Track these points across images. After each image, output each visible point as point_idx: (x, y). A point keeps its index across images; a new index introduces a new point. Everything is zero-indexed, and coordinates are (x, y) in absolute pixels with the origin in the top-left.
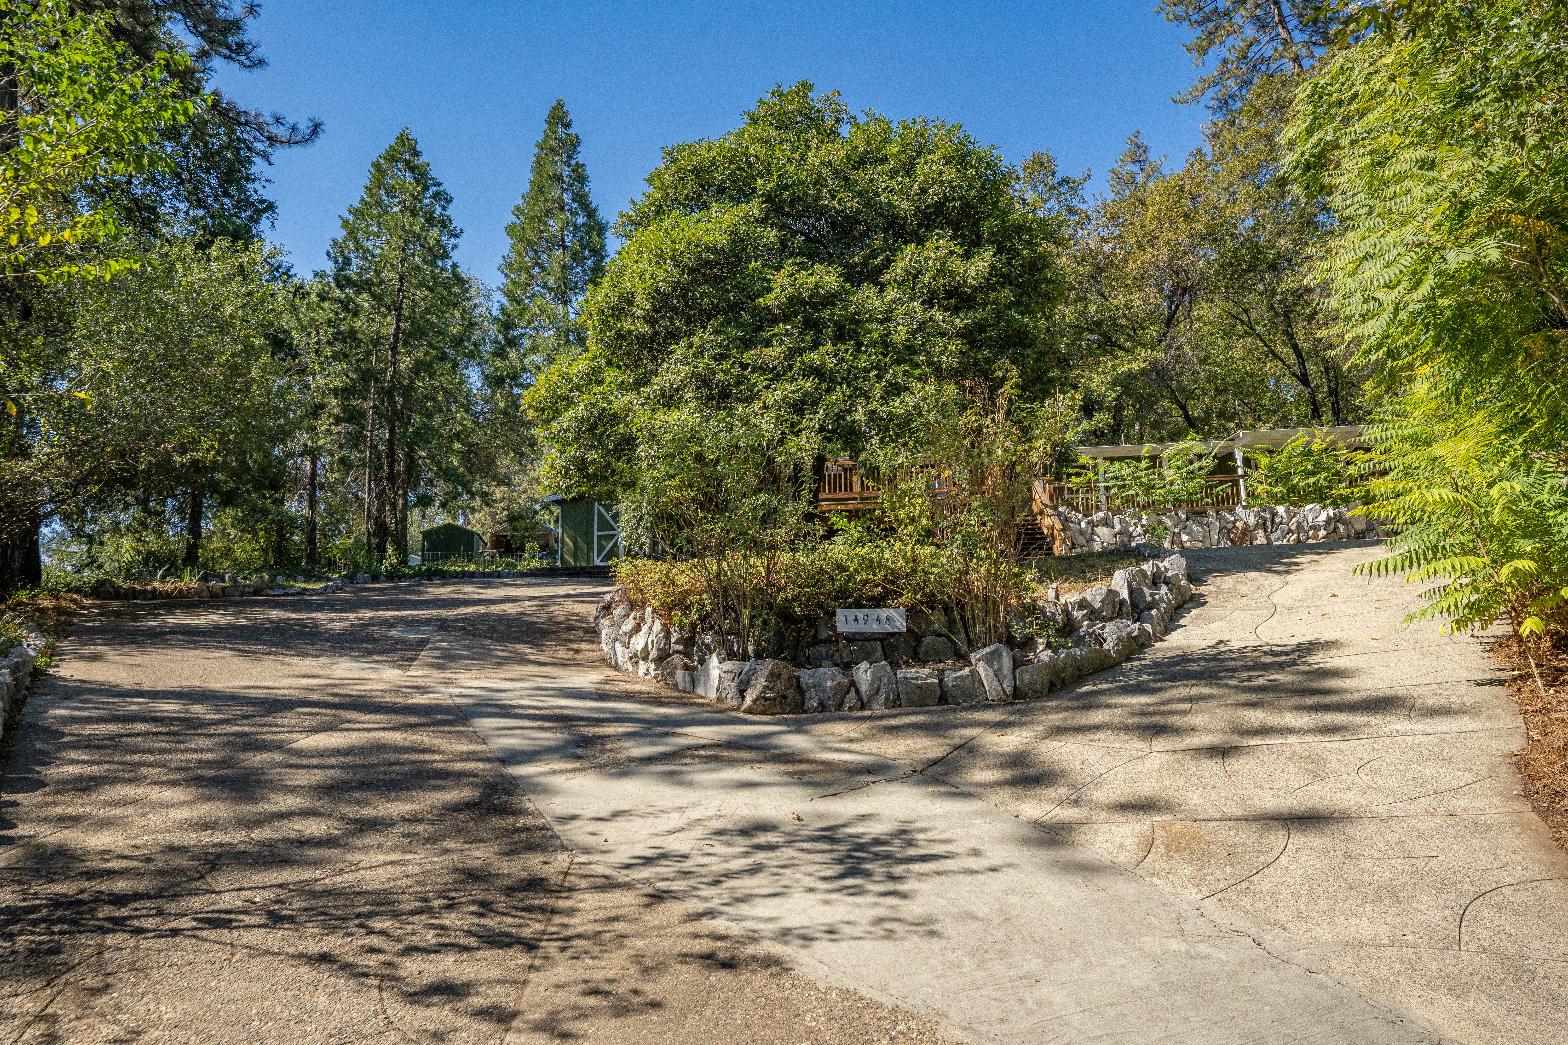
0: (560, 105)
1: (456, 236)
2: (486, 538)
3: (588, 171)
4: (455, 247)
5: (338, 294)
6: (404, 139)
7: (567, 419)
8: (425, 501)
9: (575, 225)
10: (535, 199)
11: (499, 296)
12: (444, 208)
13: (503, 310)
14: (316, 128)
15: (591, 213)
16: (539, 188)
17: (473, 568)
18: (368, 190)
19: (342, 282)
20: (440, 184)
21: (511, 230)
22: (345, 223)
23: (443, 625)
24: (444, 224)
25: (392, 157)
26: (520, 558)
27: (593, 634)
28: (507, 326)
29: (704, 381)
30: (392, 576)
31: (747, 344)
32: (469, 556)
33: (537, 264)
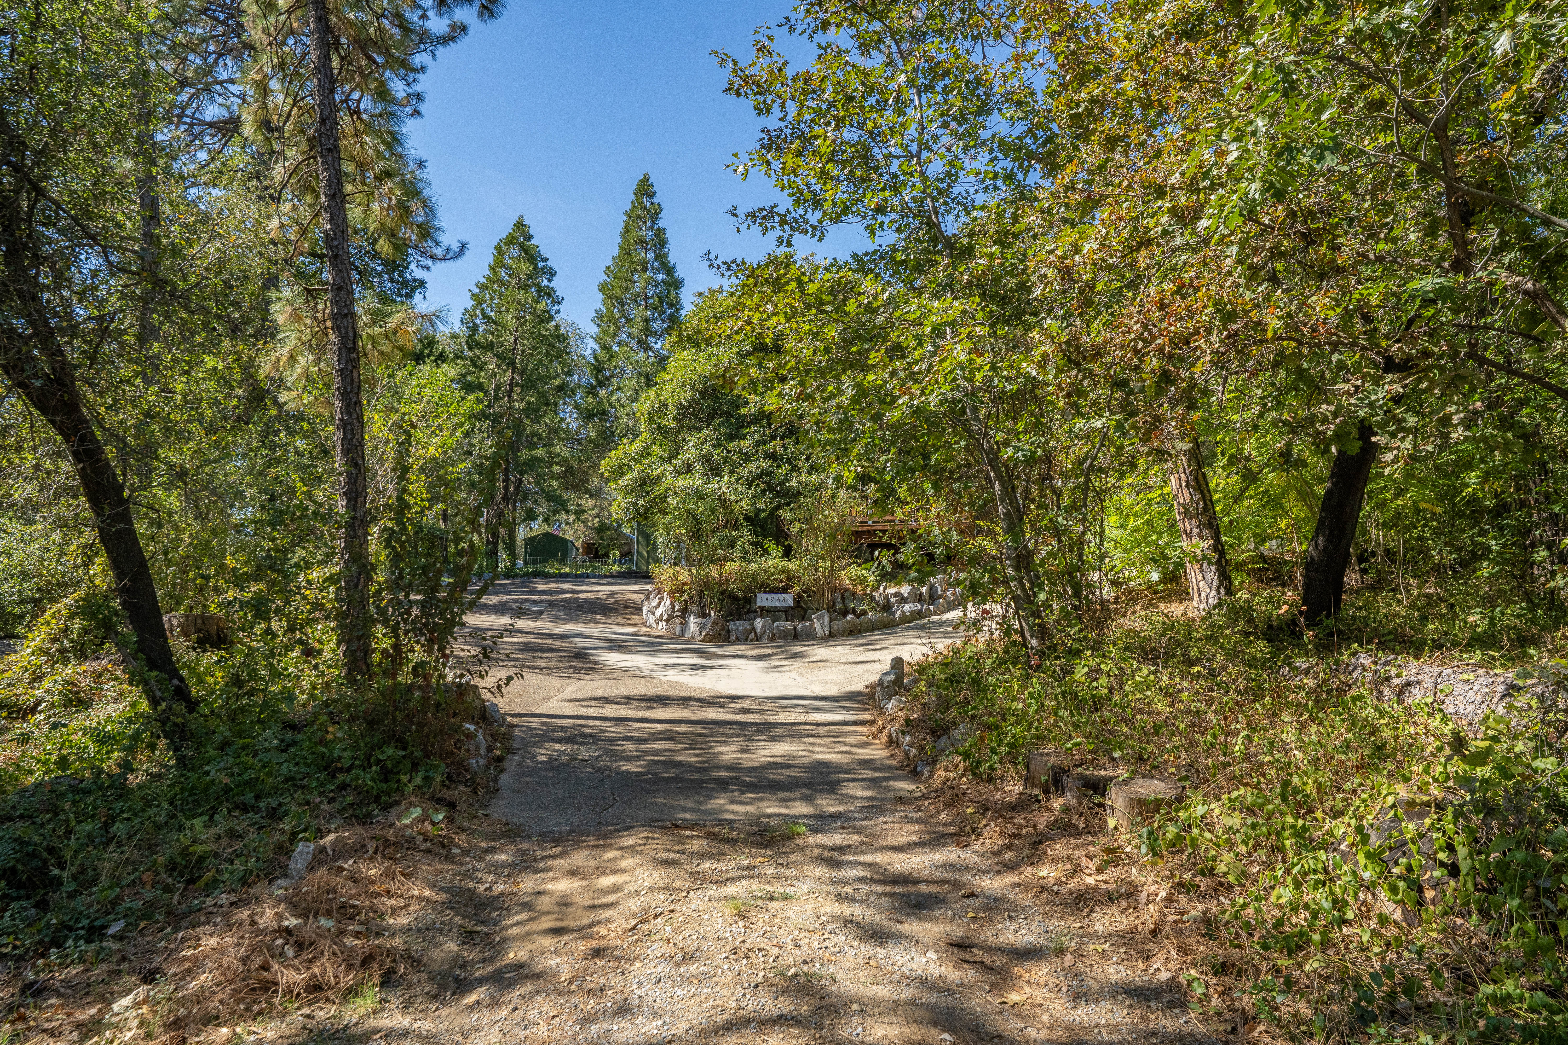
0: (646, 178)
1: (559, 303)
2: (578, 544)
3: (669, 235)
4: (558, 312)
5: (469, 354)
6: (520, 225)
7: (627, 480)
8: (531, 516)
9: (656, 281)
10: (623, 261)
11: (591, 344)
12: (550, 281)
13: (595, 357)
14: (463, 247)
15: (669, 270)
16: (626, 252)
17: (567, 570)
18: (492, 268)
19: (472, 344)
20: (547, 260)
21: (602, 287)
22: (474, 296)
23: (551, 604)
24: (550, 293)
25: (510, 241)
26: (605, 563)
27: (639, 611)
28: (598, 369)
29: (706, 459)
30: (507, 576)
31: (731, 438)
32: (564, 561)
33: (623, 316)
